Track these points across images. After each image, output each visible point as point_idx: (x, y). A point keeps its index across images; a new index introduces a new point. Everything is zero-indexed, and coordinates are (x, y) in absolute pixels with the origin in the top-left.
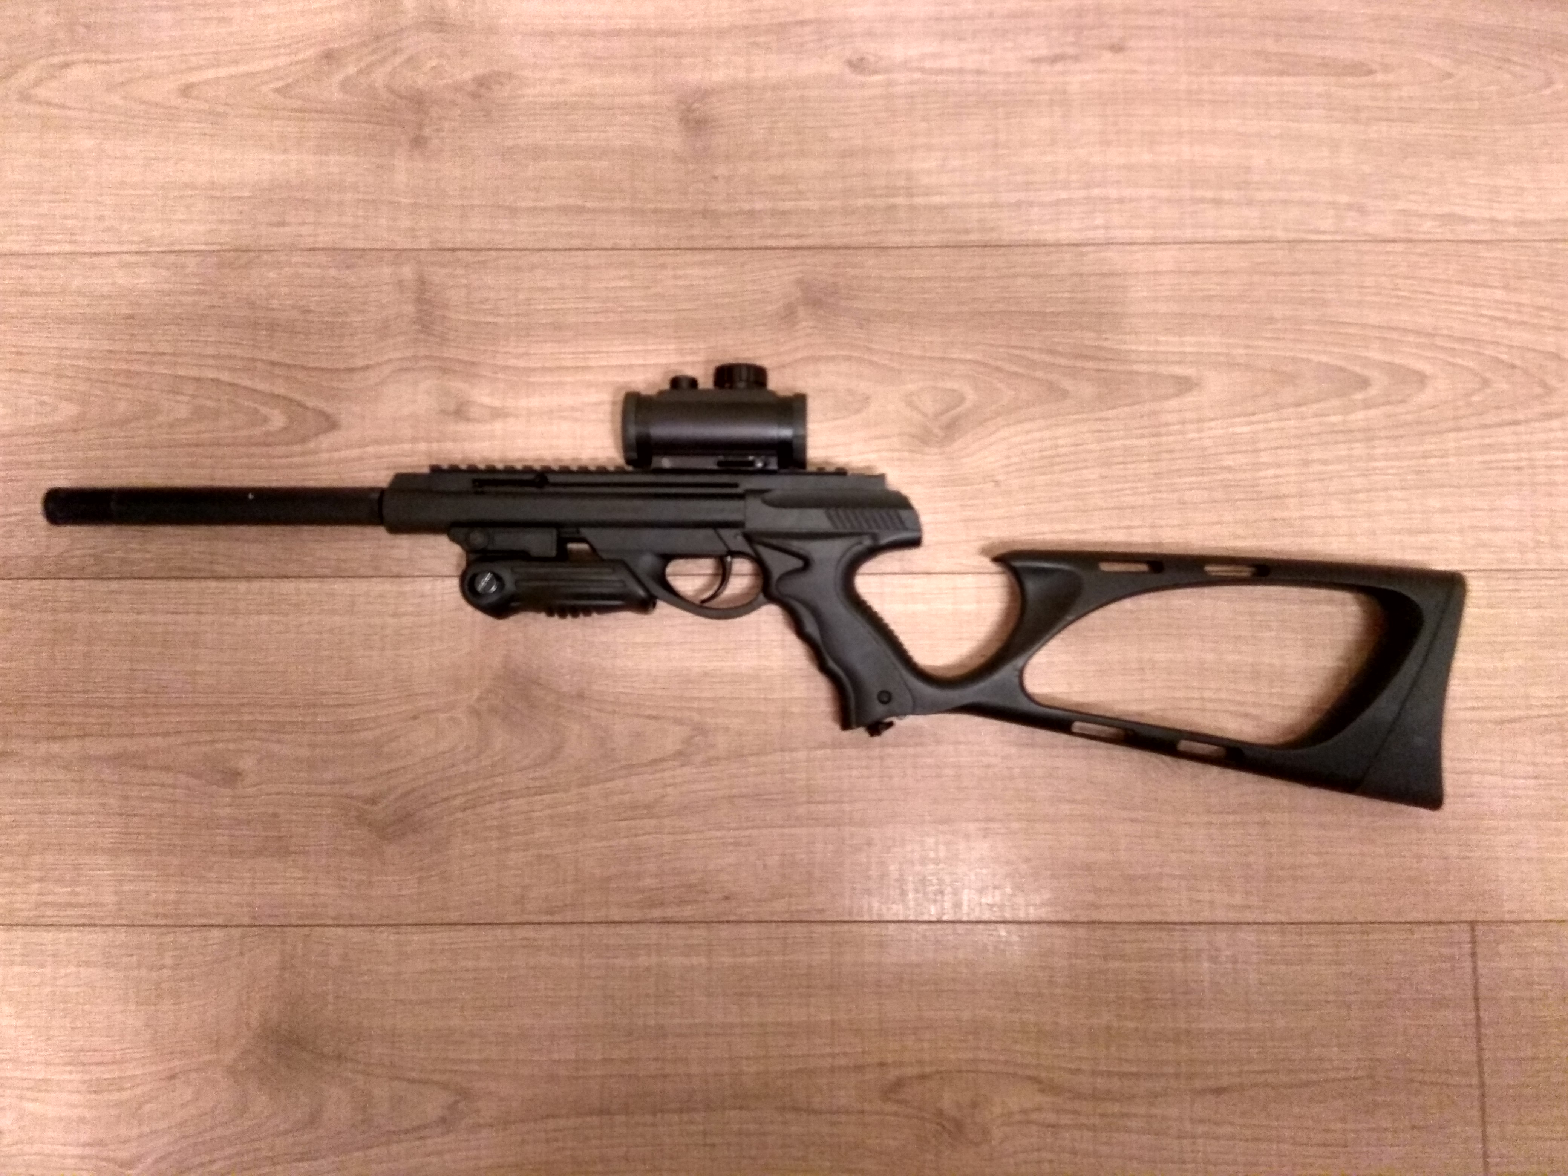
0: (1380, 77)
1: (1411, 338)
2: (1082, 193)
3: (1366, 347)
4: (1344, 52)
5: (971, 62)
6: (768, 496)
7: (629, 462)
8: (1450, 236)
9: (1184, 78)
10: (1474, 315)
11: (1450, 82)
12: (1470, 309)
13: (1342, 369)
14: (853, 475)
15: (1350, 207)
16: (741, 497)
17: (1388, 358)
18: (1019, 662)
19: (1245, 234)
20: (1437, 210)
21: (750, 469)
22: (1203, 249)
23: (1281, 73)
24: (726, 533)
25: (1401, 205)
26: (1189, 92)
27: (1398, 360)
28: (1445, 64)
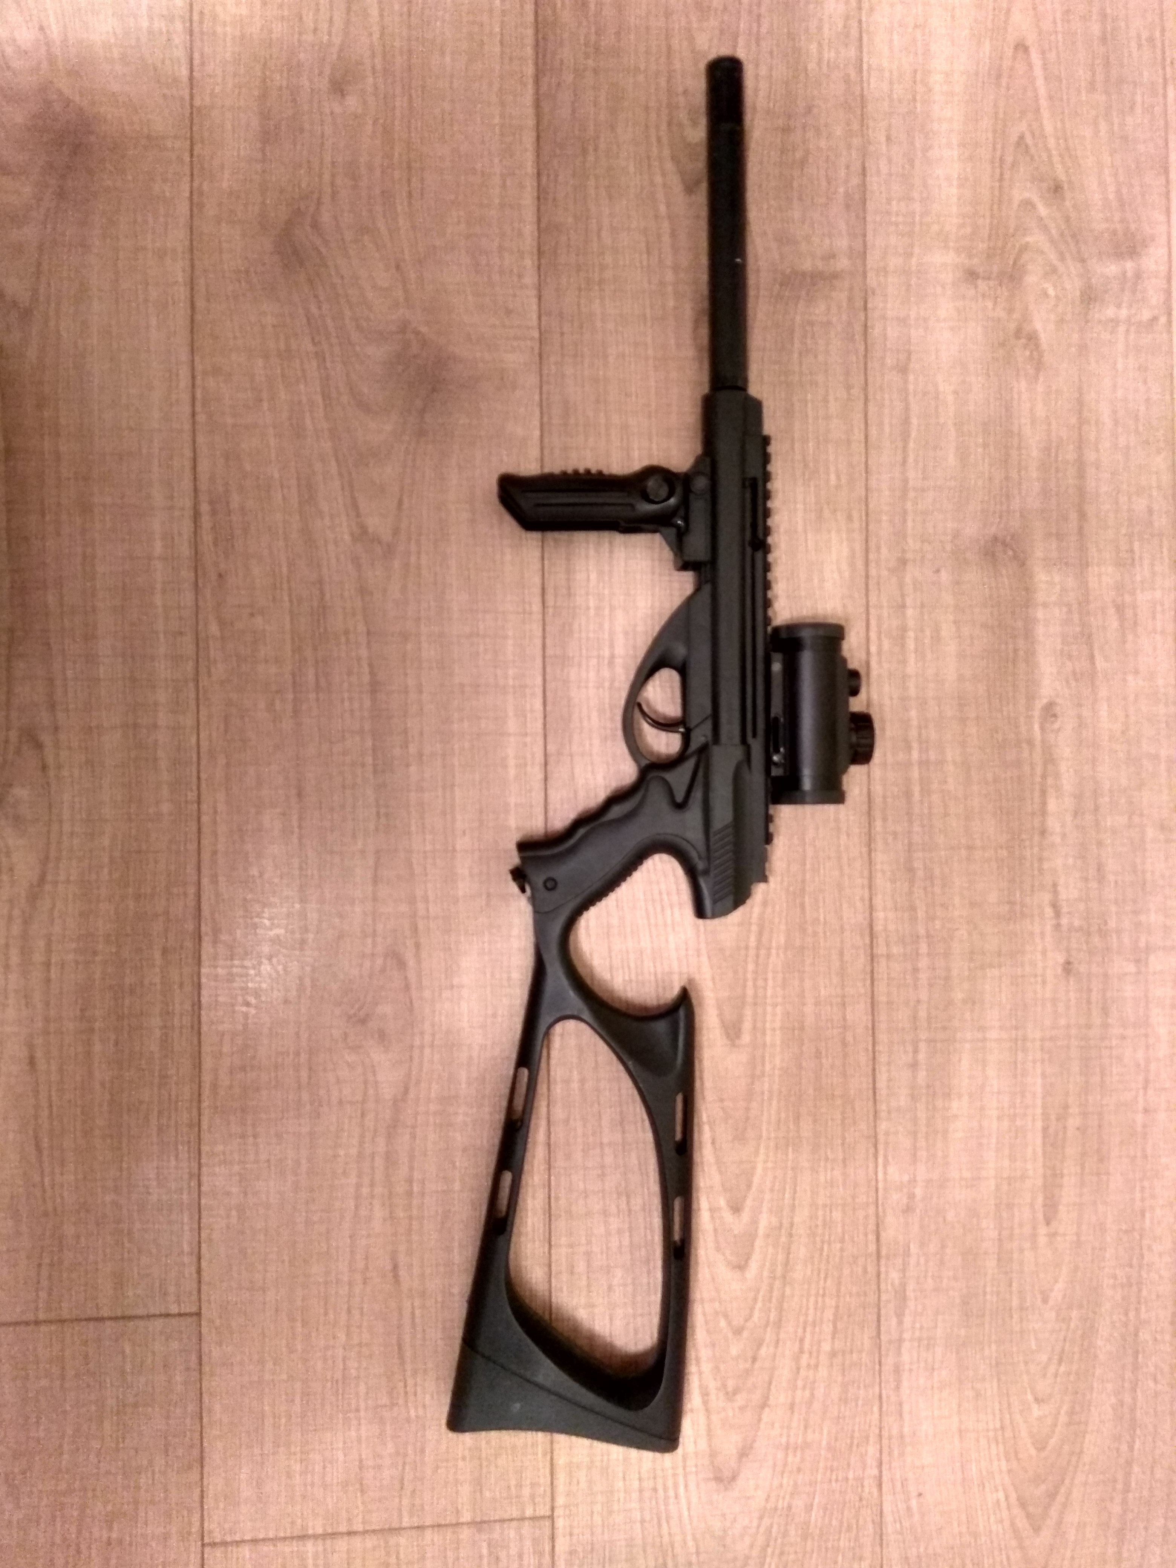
0: (1042, 1230)
1: (781, 1257)
2: (922, 931)
3: (771, 1211)
4: (1068, 1194)
5: (1053, 824)
6: (745, 768)
7: (777, 630)
8: (884, 1297)
9: (1038, 1035)
10: (805, 1323)
11: (1039, 1302)
12: (810, 1318)
13: (749, 1186)
14: (766, 850)
15: (912, 1196)
16: (744, 741)
17: (761, 1232)
18: (586, 1015)
19: (883, 1091)
20: (911, 1286)
21: (771, 749)
22: (867, 1050)
23: (1045, 1129)
24: (708, 727)
25: (914, 1249)
26: (1025, 1039)
27: (759, 1242)
28: (1056, 1295)
